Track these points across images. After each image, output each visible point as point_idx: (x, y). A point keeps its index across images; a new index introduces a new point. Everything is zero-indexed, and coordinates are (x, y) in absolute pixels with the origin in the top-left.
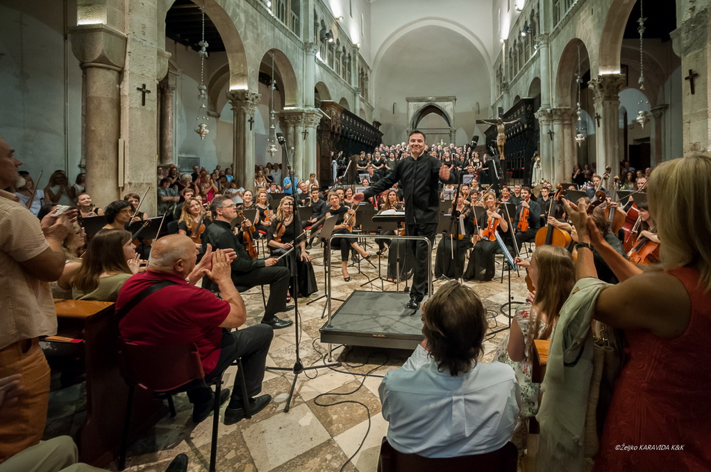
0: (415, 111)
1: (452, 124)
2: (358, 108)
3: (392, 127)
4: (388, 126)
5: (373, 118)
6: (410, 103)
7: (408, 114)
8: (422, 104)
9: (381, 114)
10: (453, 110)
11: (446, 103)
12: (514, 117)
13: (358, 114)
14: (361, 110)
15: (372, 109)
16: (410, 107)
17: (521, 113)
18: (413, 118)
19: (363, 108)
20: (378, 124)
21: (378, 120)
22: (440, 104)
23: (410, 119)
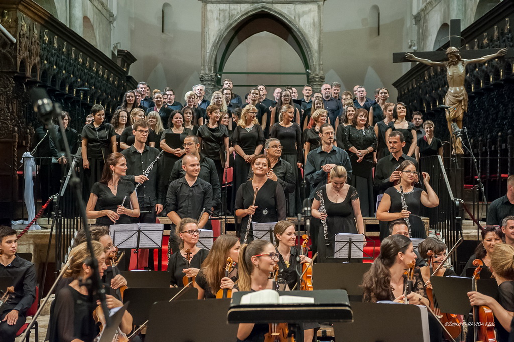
0: (223, 26)
1: (314, 60)
2: (78, 13)
3: (160, 66)
4: (151, 64)
5: (113, 42)
6: (210, 6)
7: (203, 33)
8: (241, 10)
9: (132, 32)
10: (318, 25)
11: (301, 8)
12: (481, 46)
13: (78, 28)
14: (86, 18)
15: (110, 18)
16: (209, 15)
17: (502, 33)
18: (216, 45)
19: (90, 15)
20: (128, 58)
21: (125, 47)
22: (285, 10)
23: (209, 46)
